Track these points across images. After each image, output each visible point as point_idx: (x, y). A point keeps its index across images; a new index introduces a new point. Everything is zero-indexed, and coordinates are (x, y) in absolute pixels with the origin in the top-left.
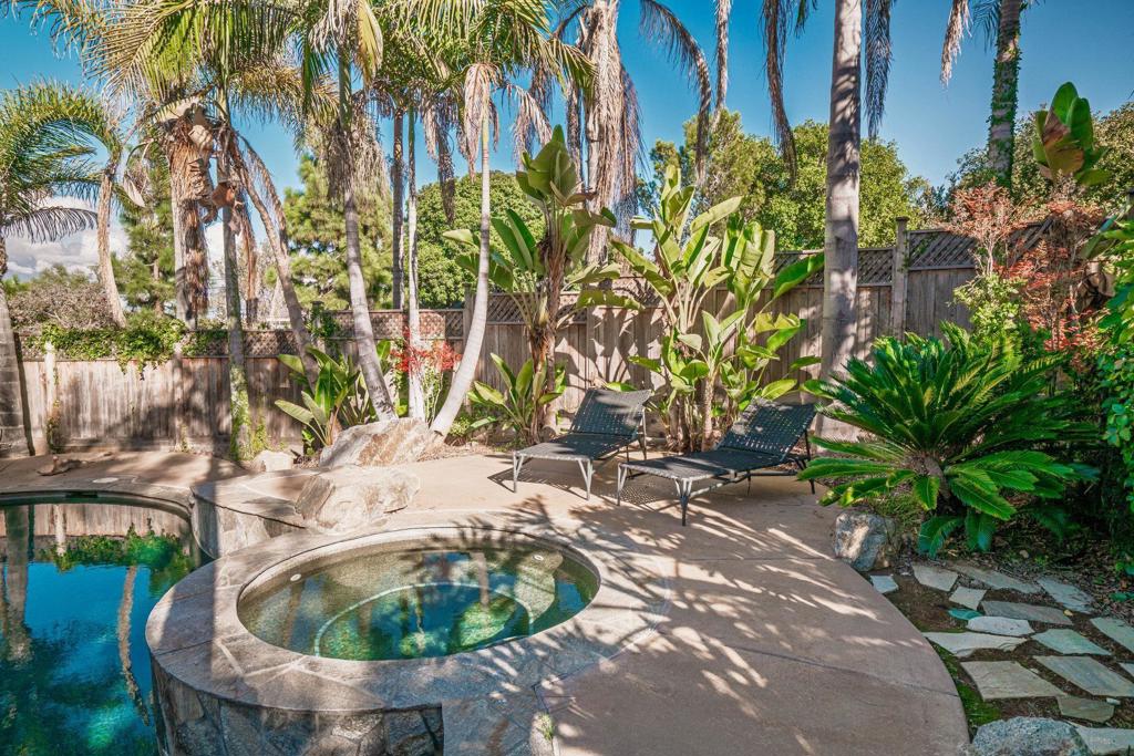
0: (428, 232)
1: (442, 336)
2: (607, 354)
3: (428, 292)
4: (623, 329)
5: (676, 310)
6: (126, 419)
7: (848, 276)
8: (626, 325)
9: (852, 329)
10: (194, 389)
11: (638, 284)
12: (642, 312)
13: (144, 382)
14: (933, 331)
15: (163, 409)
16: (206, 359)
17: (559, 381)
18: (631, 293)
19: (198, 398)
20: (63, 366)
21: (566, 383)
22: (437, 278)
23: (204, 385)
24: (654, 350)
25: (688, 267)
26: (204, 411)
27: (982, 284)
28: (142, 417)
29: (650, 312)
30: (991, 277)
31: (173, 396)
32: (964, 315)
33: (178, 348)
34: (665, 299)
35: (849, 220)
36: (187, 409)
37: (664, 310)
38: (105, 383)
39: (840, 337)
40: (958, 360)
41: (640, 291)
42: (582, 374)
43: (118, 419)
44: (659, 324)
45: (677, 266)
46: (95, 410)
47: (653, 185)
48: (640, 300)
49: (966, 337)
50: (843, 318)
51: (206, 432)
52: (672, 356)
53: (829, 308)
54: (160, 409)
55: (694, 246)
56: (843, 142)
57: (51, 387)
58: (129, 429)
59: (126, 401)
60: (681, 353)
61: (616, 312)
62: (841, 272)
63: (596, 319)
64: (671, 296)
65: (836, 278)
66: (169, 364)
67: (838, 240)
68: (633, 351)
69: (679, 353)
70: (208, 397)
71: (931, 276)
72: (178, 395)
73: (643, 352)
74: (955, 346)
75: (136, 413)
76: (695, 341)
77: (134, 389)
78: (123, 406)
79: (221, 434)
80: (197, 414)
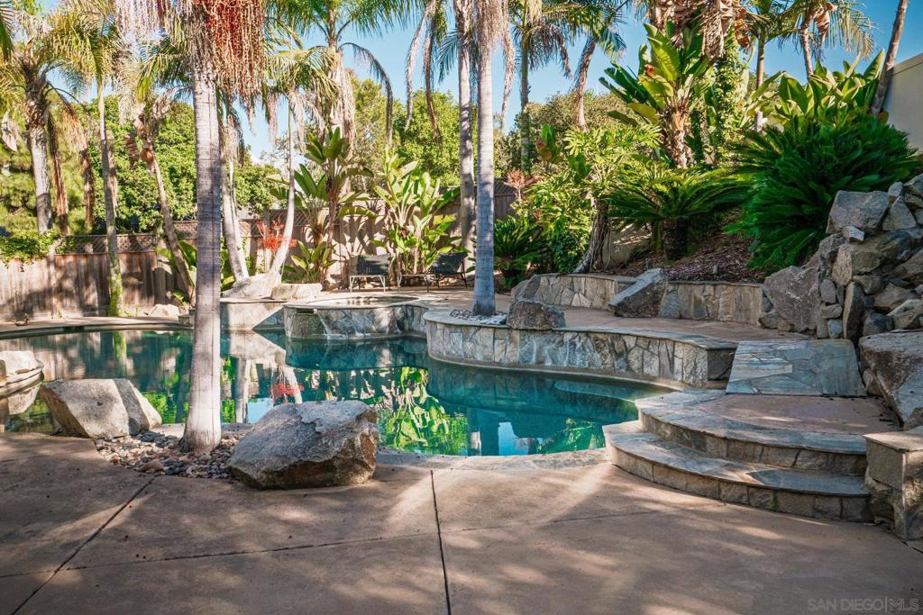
1: (249, 235)
2: (352, 241)
4: (360, 227)
6: (10, 301)
7: (471, 199)
8: (361, 225)
9: (474, 223)
10: (65, 277)
11: (367, 203)
12: (369, 218)
13: (25, 274)
14: (505, 220)
15: (41, 293)
16: (74, 256)
19: (68, 284)
23: (74, 274)
24: (378, 236)
26: (74, 292)
27: (518, 203)
28: (24, 298)
29: (375, 217)
30: (520, 200)
31: (48, 283)
32: (513, 213)
33: (51, 251)
35: (470, 174)
36: (61, 291)
37: (393, 216)
39: (469, 226)
40: (513, 227)
42: (338, 252)
49: (514, 220)
50: (470, 217)
51: (75, 305)
53: (463, 213)
54: (38, 293)
56: (465, 140)
58: (13, 307)
59: (9, 288)
61: (356, 219)
62: (468, 197)
63: (345, 222)
65: (466, 200)
66: (44, 262)
67: (466, 183)
68: (366, 238)
70: (77, 282)
71: (504, 198)
72: (54, 282)
73: (371, 238)
74: (511, 223)
75: (19, 297)
76: (411, 229)
77: (16, 279)
78: (7, 291)
79: (88, 306)
80: (68, 294)
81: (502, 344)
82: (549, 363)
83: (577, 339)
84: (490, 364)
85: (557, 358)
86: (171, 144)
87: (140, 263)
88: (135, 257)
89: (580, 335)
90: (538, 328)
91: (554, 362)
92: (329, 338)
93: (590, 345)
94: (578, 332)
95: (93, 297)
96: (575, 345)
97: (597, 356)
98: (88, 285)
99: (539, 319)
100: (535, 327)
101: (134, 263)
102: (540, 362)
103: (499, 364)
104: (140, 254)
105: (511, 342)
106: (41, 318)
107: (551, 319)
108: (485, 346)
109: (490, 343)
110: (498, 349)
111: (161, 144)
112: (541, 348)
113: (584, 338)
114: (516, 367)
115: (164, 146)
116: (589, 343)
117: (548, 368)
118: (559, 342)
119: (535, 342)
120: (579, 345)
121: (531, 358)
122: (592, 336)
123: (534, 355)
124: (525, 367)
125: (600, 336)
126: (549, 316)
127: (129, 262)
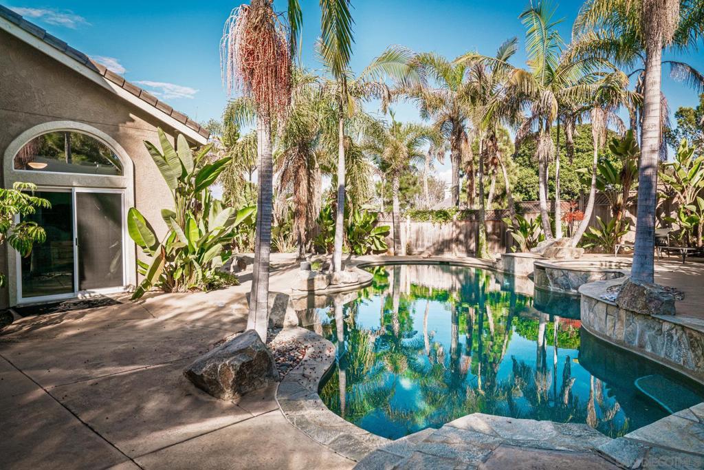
0: (525, 161)
3: (526, 195)
4: (658, 206)
5: (685, 197)
6: (434, 244)
8: (659, 205)
10: (460, 233)
11: (666, 187)
12: (667, 199)
13: (441, 230)
16: (466, 221)
17: (626, 227)
18: (663, 191)
19: (462, 237)
20: (413, 224)
21: (629, 229)
22: (532, 187)
23: (464, 231)
24: (674, 215)
25: (690, 180)
26: (464, 242)
28: (440, 243)
29: (672, 199)
31: (452, 235)
33: (455, 217)
34: (679, 193)
36: (457, 241)
37: (679, 198)
38: (427, 230)
41: (667, 190)
43: (431, 244)
44: (677, 204)
45: (685, 180)
46: (423, 241)
47: (677, 131)
48: (667, 194)
51: (464, 249)
52: (682, 216)
54: (447, 241)
55: (694, 171)
57: (408, 231)
58: (435, 247)
59: (434, 237)
60: (687, 213)
64: (682, 191)
66: (451, 223)
69: (686, 214)
70: (466, 236)
72: (454, 235)
73: (668, 215)
75: (438, 242)
76: (694, 208)
77: (438, 233)
78: (433, 239)
79: (470, 250)
80: (461, 242)
81: (612, 320)
82: (649, 350)
83: (674, 331)
84: (603, 336)
85: (655, 345)
86: (583, 152)
87: (500, 227)
88: (497, 224)
89: (677, 327)
90: (637, 311)
91: (653, 350)
92: (552, 290)
93: (685, 341)
94: (675, 324)
95: (473, 246)
96: (672, 337)
97: (691, 355)
98: (471, 238)
99: (641, 302)
100: (635, 310)
101: (496, 227)
102: (642, 346)
103: (609, 338)
104: (500, 221)
105: (619, 320)
106: (447, 256)
107: (652, 305)
108: (601, 319)
109: (603, 317)
110: (609, 324)
111: (577, 152)
112: (642, 332)
113: (680, 332)
114: (622, 345)
115: (580, 154)
116: (685, 339)
117: (647, 354)
118: (658, 330)
119: (638, 324)
120: (675, 338)
121: (634, 340)
122: (688, 331)
123: (637, 337)
124: (629, 347)
125: (695, 334)
126: (650, 301)
127: (494, 226)
